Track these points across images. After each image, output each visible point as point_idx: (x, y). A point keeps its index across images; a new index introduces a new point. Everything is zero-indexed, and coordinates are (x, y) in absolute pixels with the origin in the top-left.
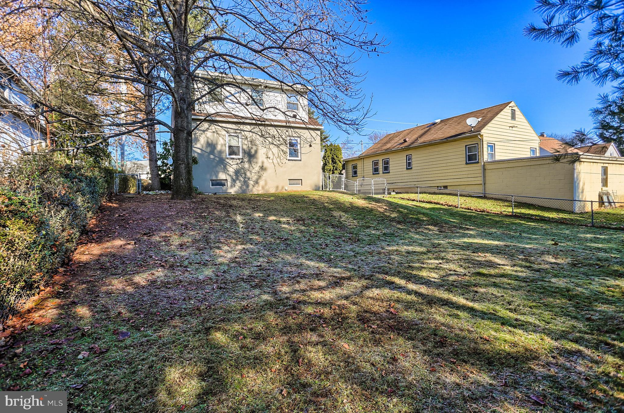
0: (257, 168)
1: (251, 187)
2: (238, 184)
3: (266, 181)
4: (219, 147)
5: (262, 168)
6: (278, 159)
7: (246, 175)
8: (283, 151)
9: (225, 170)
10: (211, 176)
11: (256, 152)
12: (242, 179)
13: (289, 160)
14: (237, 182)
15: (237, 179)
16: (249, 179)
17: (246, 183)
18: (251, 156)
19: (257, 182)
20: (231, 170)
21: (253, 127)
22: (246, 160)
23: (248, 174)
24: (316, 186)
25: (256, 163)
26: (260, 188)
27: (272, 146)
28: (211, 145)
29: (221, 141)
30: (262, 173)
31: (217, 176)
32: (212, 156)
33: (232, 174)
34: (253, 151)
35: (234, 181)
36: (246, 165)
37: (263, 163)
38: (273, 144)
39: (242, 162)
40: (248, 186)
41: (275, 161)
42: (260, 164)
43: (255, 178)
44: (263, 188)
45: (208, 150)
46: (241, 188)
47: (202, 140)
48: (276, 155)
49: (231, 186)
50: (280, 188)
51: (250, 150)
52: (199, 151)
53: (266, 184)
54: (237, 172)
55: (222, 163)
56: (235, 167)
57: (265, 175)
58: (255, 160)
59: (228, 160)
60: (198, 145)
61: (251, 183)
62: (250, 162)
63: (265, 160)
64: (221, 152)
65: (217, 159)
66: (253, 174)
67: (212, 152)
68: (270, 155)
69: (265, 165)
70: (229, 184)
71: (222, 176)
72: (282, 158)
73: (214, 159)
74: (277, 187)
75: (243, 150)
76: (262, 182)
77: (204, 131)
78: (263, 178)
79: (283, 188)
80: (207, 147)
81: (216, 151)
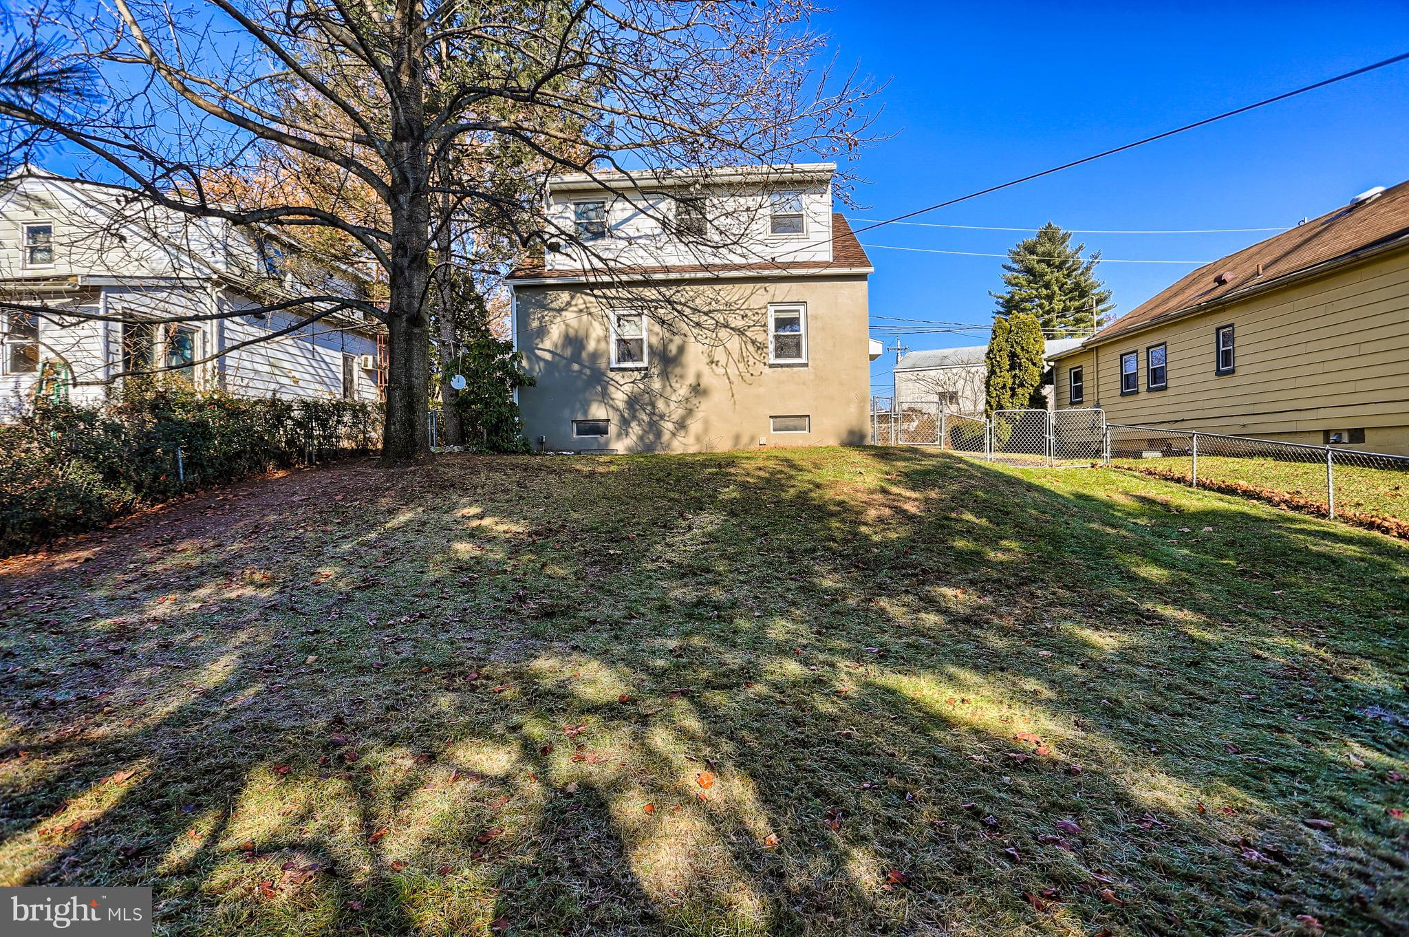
0: (683, 391)
1: (666, 436)
2: (636, 429)
3: (706, 423)
4: (591, 346)
5: (698, 390)
6: (741, 366)
7: (654, 406)
8: (753, 342)
9: (605, 397)
10: (573, 411)
11: (681, 349)
12: (646, 418)
13: (771, 366)
14: (634, 424)
15: (634, 417)
16: (662, 417)
17: (654, 427)
18: (668, 361)
19: (682, 425)
20: (619, 397)
21: (674, 288)
22: (655, 371)
23: (661, 405)
24: (851, 433)
25: (682, 377)
26: (691, 440)
27: (724, 333)
28: (575, 342)
29: (597, 331)
30: (695, 401)
31: (586, 412)
32: (576, 367)
33: (621, 405)
34: (673, 348)
35: (625, 423)
36: (657, 385)
37: (698, 376)
38: (726, 326)
39: (646, 376)
40: (659, 434)
41: (732, 371)
42: (691, 380)
43: (677, 413)
44: (698, 439)
45: (568, 352)
46: (641, 438)
47: (556, 332)
48: (736, 355)
49: (619, 436)
50: (745, 440)
51: (665, 347)
52: (548, 356)
53: (706, 430)
54: (632, 402)
55: (597, 380)
56: (627, 388)
57: (704, 408)
58: (678, 371)
59: (611, 374)
60: (547, 344)
61: (668, 426)
62: (665, 375)
63: (706, 370)
64: (595, 356)
65: (588, 372)
66: (672, 405)
67: (576, 357)
68: (719, 354)
69: (706, 381)
70: (613, 429)
71: (598, 412)
72: (751, 361)
73: (580, 372)
74: (737, 438)
75: (650, 346)
76: (695, 426)
77: (560, 310)
78: (700, 414)
79: (752, 439)
80: (564, 346)
81: (584, 355)
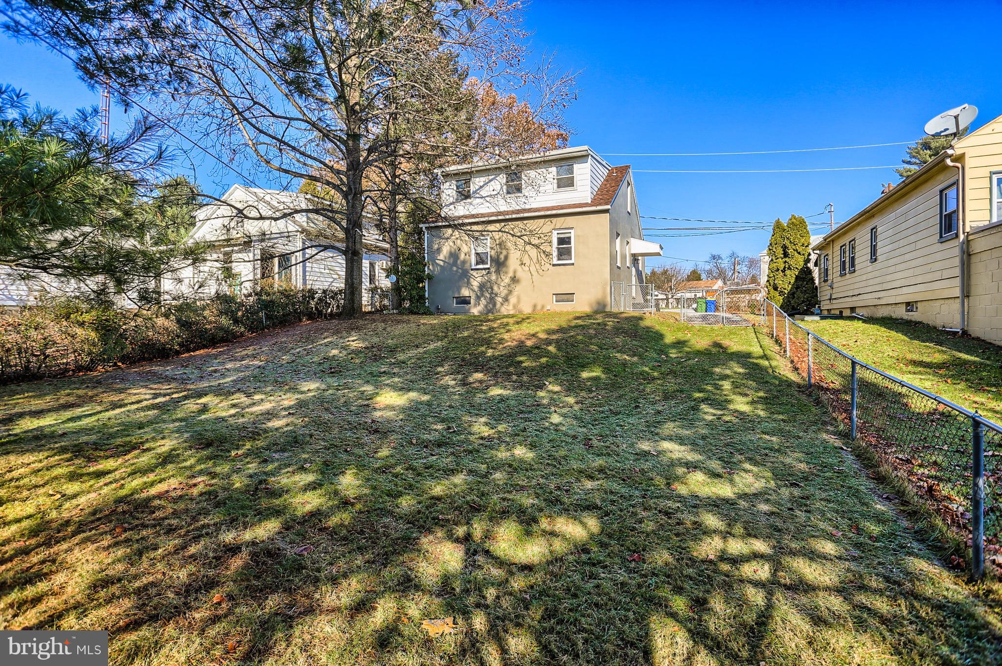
0: (507, 280)
1: (498, 305)
2: (483, 301)
3: (519, 298)
4: (462, 256)
5: (515, 280)
6: (537, 265)
7: (492, 289)
8: (544, 252)
9: (468, 284)
10: (453, 292)
11: (506, 257)
12: (488, 296)
13: (554, 265)
14: (482, 299)
15: (482, 295)
16: (496, 295)
17: (492, 301)
18: (500, 264)
19: (506, 299)
20: (475, 284)
21: (503, 224)
22: (493, 270)
23: (495, 288)
24: (599, 303)
25: (506, 273)
26: (511, 307)
27: (528, 247)
28: (454, 255)
29: (465, 249)
30: (513, 286)
31: (459, 293)
32: (455, 269)
33: (476, 289)
34: (502, 257)
35: (478, 298)
36: (494, 277)
37: (515, 272)
38: (530, 244)
39: (488, 273)
40: (495, 305)
41: (533, 269)
42: (511, 274)
43: (503, 292)
44: (514, 307)
45: (451, 261)
46: (486, 306)
47: (446, 250)
48: (535, 260)
49: (475, 305)
50: (539, 307)
51: (498, 256)
52: (441, 263)
53: (519, 301)
54: (482, 287)
55: (465, 275)
56: (479, 279)
57: (518, 289)
58: (504, 269)
59: (472, 272)
60: (441, 257)
61: (499, 300)
62: (498, 272)
63: (519, 268)
64: (464, 262)
65: (460, 271)
66: (502, 288)
67: (455, 264)
68: (526, 260)
69: (520, 274)
70: (472, 301)
71: (465, 292)
72: (543, 263)
73: (457, 271)
74: (535, 306)
75: (491, 257)
76: (513, 300)
77: (447, 239)
78: (515, 293)
79: (543, 307)
80: (449, 258)
81: (459, 262)
